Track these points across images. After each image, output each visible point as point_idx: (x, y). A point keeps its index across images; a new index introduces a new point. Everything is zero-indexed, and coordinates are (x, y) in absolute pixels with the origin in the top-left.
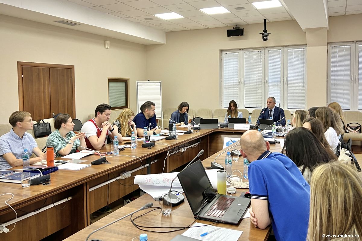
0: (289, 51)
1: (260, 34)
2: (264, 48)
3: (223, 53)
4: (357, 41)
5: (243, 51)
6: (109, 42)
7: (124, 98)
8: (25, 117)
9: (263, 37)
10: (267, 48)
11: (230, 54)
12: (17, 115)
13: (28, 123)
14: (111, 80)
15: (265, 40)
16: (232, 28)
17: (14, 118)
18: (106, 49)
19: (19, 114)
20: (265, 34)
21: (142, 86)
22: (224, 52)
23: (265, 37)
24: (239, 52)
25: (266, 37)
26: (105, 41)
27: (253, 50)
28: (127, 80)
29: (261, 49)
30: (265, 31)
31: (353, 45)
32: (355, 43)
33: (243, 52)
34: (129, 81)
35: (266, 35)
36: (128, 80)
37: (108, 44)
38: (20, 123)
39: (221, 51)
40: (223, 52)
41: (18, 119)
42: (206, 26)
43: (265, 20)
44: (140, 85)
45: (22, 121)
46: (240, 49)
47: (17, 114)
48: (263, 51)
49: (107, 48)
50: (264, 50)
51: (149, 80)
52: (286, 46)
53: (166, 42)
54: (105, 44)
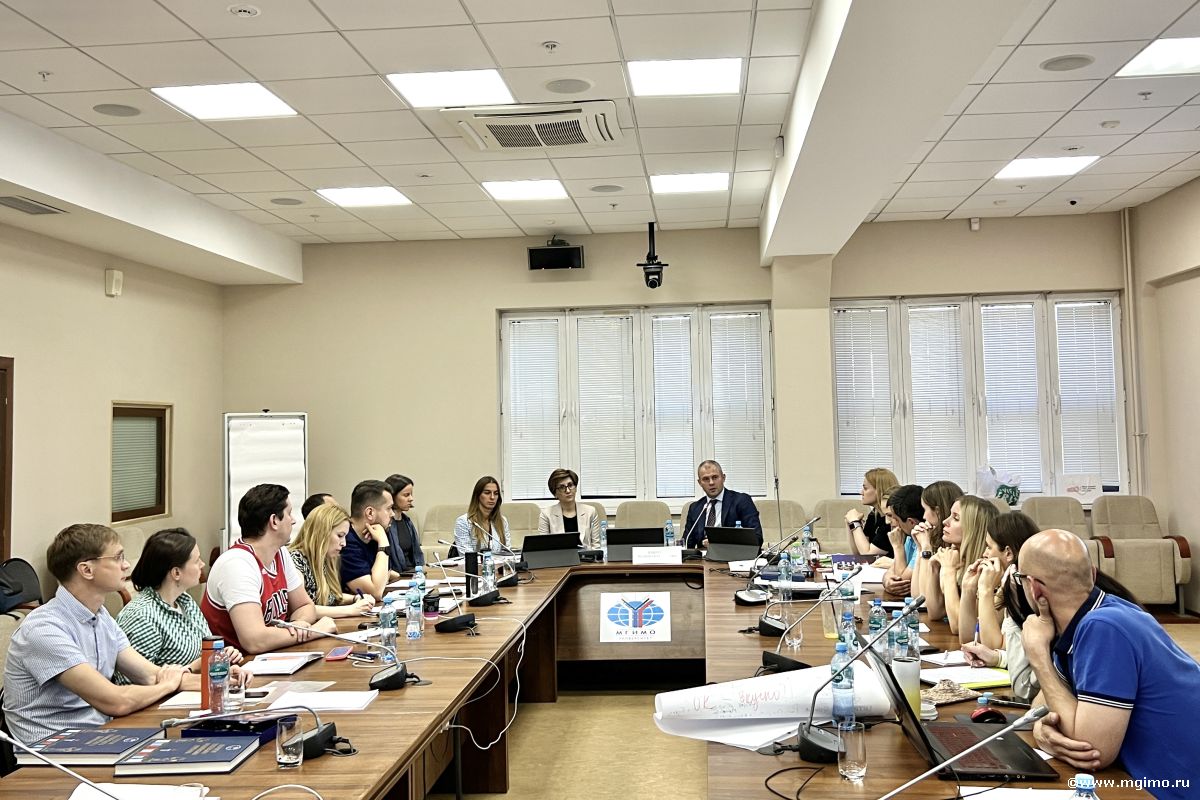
0: (716, 320)
1: (638, 265)
2: (639, 307)
3: (506, 320)
4: (903, 297)
5: (573, 317)
6: (121, 273)
7: (154, 475)
8: (105, 544)
9: (648, 275)
10: (649, 310)
11: (532, 324)
12: (80, 537)
13: (113, 563)
14: (121, 412)
15: (653, 284)
16: (542, 244)
17: (72, 545)
18: (109, 298)
19: (85, 534)
20: (653, 268)
21: (243, 429)
22: (510, 317)
23: (651, 277)
24: (561, 318)
25: (657, 277)
26: (108, 269)
27: (605, 313)
28: (165, 410)
29: (628, 312)
30: (651, 257)
31: (893, 306)
32: (898, 301)
33: (570, 320)
34: (171, 412)
35: (658, 270)
36: (168, 412)
37: (118, 281)
38: (88, 563)
39: (501, 313)
40: (505, 317)
41: (84, 549)
42: (458, 232)
43: (651, 225)
44: (237, 429)
45: (95, 559)
46: (563, 310)
47: (81, 534)
48: (636, 317)
49: (112, 296)
50: (637, 315)
51: (266, 411)
52: (705, 305)
53: (304, 278)
54: (106, 282)
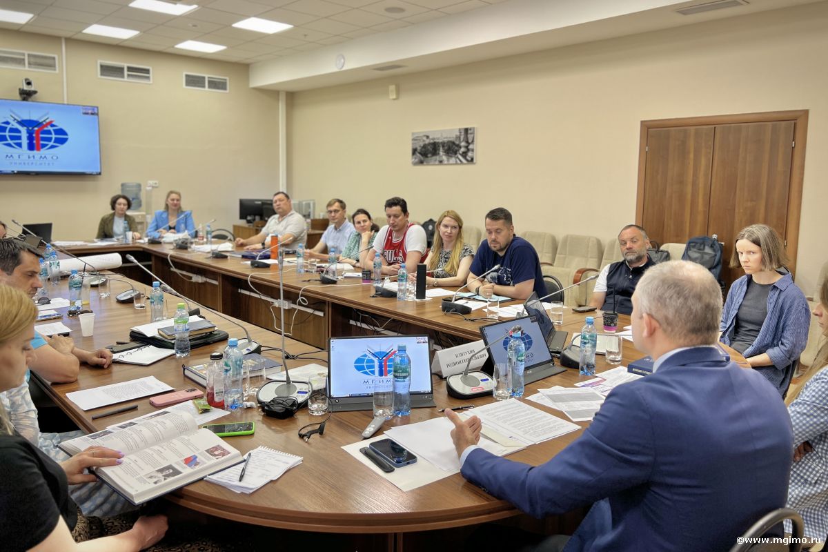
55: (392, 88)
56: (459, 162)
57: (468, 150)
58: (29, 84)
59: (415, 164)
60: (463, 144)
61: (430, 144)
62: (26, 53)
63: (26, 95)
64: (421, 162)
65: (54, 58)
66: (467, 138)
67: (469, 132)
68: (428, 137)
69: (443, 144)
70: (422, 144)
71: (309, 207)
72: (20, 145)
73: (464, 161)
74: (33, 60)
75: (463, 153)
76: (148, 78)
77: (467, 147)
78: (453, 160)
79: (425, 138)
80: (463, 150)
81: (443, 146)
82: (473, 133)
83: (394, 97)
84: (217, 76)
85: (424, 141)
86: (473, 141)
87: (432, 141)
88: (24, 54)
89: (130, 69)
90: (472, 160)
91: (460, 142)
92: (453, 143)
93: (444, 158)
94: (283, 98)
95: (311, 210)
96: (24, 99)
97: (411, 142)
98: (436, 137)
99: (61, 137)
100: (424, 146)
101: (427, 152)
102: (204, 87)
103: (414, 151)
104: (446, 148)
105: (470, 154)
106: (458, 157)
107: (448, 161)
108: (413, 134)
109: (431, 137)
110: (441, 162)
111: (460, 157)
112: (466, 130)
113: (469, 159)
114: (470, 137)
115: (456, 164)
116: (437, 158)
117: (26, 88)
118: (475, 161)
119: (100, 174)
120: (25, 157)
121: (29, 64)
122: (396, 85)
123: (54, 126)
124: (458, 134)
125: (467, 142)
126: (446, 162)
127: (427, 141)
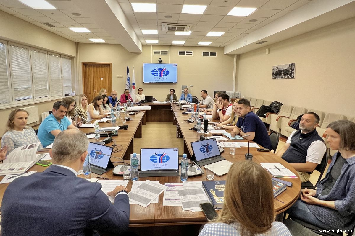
55: (267, 50)
56: (288, 78)
57: (292, 73)
58: (160, 59)
59: (273, 79)
60: (290, 70)
61: (278, 71)
62: (161, 51)
63: (160, 62)
64: (275, 78)
65: (167, 51)
66: (292, 68)
67: (293, 65)
68: (278, 68)
69: (283, 70)
70: (276, 71)
71: (238, 94)
72: (158, 75)
73: (290, 78)
74: (162, 52)
75: (290, 74)
76: (192, 54)
77: (291, 72)
78: (286, 77)
79: (277, 69)
80: (290, 73)
81: (283, 72)
82: (294, 66)
83: (267, 53)
84: (213, 52)
85: (277, 70)
86: (294, 69)
87: (279, 70)
88: (160, 51)
89: (187, 52)
90: (293, 77)
91: (289, 70)
92: (287, 70)
93: (283, 76)
94: (236, 56)
95: (239, 95)
96: (160, 63)
97: (272, 70)
98: (280, 68)
99: (167, 73)
100: (277, 72)
101: (278, 74)
102: (209, 55)
103: (273, 73)
104: (284, 72)
105: (292, 75)
106: (288, 76)
107: (284, 77)
108: (273, 67)
109: (279, 68)
110: (282, 78)
111: (289, 76)
112: (292, 64)
113: (292, 77)
114: (293, 67)
115: (287, 79)
116: (280, 76)
117: (160, 60)
118: (294, 78)
119: (177, 83)
120: (159, 78)
121: (161, 54)
122: (268, 49)
123: (166, 70)
124: (289, 66)
125: (292, 69)
126: (284, 78)
127: (278, 70)
